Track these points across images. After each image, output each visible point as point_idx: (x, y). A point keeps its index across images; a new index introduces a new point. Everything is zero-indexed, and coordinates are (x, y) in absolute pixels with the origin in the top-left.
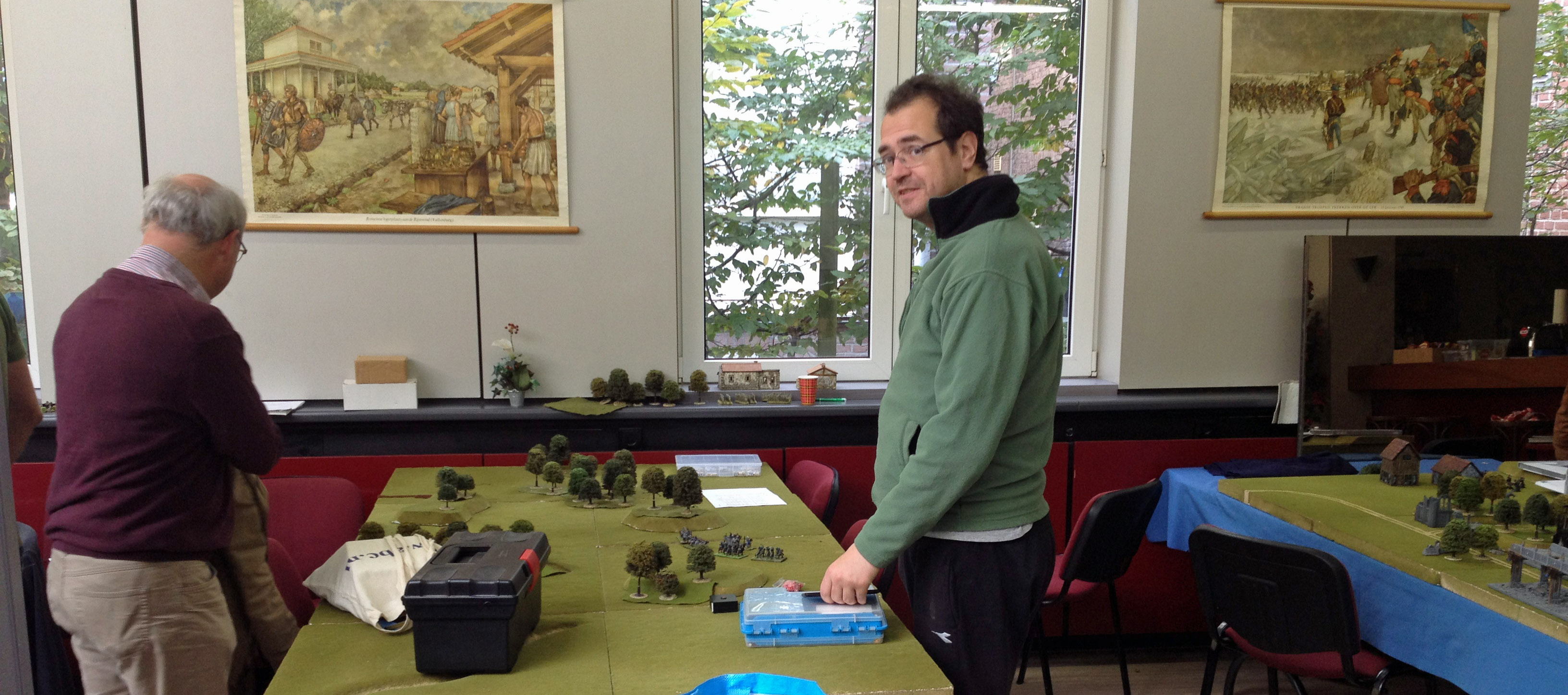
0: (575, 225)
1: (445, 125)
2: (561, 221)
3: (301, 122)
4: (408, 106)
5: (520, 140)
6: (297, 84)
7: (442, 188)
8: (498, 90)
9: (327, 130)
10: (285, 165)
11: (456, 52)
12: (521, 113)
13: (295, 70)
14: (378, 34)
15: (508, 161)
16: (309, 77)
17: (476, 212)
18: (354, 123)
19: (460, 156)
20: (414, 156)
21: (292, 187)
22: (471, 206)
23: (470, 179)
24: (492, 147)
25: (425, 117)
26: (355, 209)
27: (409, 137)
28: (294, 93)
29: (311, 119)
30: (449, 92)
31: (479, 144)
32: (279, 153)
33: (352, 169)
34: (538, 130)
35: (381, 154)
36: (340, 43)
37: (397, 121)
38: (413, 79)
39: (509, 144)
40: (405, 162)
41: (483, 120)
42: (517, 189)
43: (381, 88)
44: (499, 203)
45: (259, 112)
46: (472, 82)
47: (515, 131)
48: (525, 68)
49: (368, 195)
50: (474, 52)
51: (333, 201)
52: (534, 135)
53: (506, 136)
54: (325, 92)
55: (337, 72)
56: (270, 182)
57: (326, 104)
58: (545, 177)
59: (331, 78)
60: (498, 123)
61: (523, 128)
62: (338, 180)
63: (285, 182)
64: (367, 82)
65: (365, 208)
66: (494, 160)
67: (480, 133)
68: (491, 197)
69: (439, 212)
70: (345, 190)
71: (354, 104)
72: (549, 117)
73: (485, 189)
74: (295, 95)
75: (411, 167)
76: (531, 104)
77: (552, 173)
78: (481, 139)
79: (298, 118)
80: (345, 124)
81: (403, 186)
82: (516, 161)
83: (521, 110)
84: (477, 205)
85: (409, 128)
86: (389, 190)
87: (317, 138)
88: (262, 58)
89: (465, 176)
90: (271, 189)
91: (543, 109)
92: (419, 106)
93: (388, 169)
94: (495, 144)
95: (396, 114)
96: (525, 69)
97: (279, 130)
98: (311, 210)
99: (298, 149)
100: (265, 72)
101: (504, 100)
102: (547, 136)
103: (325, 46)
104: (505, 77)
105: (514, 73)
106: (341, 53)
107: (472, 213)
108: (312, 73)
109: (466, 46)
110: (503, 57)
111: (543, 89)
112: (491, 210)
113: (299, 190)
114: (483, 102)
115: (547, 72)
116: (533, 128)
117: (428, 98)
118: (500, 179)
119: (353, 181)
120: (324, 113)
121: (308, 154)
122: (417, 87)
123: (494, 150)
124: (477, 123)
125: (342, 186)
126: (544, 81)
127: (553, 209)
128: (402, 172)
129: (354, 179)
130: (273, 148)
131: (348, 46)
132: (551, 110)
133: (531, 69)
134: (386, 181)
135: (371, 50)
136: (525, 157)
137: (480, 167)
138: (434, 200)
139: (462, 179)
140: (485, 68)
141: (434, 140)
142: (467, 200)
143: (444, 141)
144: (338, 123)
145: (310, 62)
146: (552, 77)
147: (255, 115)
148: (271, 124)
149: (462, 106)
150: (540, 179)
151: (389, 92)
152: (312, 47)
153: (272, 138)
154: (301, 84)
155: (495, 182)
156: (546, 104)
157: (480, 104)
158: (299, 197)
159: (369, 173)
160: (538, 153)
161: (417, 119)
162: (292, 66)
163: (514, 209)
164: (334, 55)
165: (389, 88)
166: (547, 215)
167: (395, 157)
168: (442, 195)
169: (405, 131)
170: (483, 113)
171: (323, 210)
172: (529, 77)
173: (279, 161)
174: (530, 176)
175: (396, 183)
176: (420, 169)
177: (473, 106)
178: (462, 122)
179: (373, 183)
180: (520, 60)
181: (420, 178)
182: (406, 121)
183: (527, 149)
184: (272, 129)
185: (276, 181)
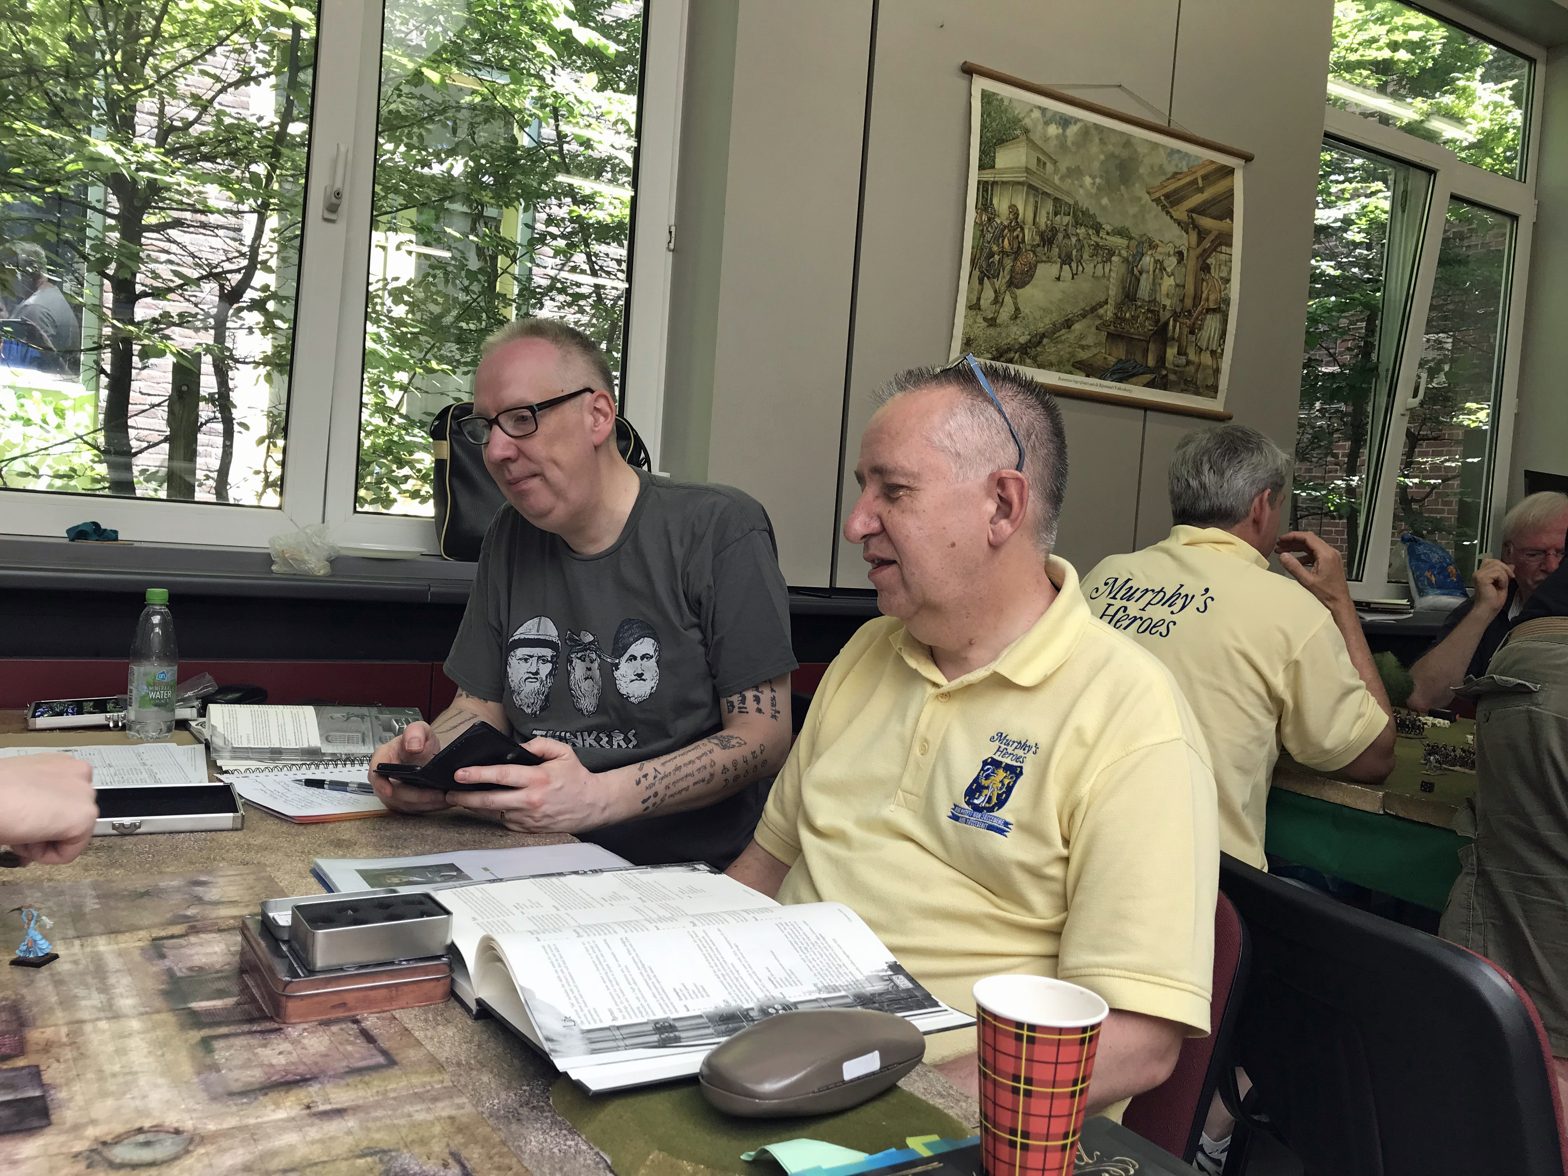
0: (1228, 411)
1: (1138, 280)
2: (1215, 405)
3: (1018, 252)
4: (1111, 253)
5: (1200, 309)
7: (1127, 352)
9: (1039, 266)
10: (996, 301)
11: (1157, 201)
12: (1203, 280)
13: (1020, 187)
14: (1096, 165)
15: (1186, 330)
16: (1031, 200)
17: (1150, 385)
18: (1063, 263)
19: (1147, 318)
20: (1108, 312)
21: (998, 329)
22: (1148, 377)
23: (1152, 346)
24: (1176, 312)
25: (1123, 269)
26: (1051, 365)
27: (1108, 289)
28: (1016, 215)
29: (1026, 250)
30: (1146, 245)
31: (1165, 307)
32: (993, 285)
33: (1055, 317)
34: (1215, 301)
35: (1082, 305)
36: (1063, 167)
37: (1100, 266)
38: (1118, 225)
39: (1189, 311)
40: (1100, 317)
41: (1171, 281)
42: (1188, 363)
43: (1092, 228)
44: (1172, 377)
45: (982, 231)
46: (1167, 237)
47: (1197, 298)
48: (1210, 232)
49: (1064, 350)
50: (1172, 204)
51: (1032, 352)
52: (1212, 306)
53: (1189, 302)
54: (1042, 220)
55: (1056, 200)
56: (980, 319)
57: (1042, 235)
58: (1213, 353)
59: (1050, 206)
60: (1184, 286)
61: (1204, 296)
62: (1041, 327)
64: (1082, 217)
65: (1059, 364)
66: (1174, 328)
68: (1166, 368)
69: (1120, 380)
70: (1045, 341)
71: (1066, 241)
72: (1225, 289)
73: (1161, 359)
74: (1017, 218)
75: (1105, 324)
76: (1212, 270)
77: (1219, 351)
78: (1167, 302)
79: (1016, 246)
80: (1055, 262)
81: (1096, 345)
82: (1192, 332)
83: (1204, 276)
84: (1153, 376)
86: (1083, 347)
87: (1029, 275)
88: (993, 167)
89: (1148, 342)
90: (980, 327)
91: (1222, 278)
92: (1120, 255)
93: (1085, 322)
94: (1178, 310)
95: (1100, 260)
96: (1208, 232)
97: (997, 257)
98: (1011, 360)
99: (1011, 283)
100: (993, 184)
101: (1191, 263)
102: (1221, 309)
103: (1049, 165)
104: (1194, 237)
105: (1202, 234)
107: (1148, 385)
108: (1035, 196)
109: (1167, 196)
110: (1194, 215)
111: (1223, 257)
112: (1162, 384)
113: (1004, 335)
114: (1174, 260)
115: (1225, 239)
116: (1212, 297)
117: (1128, 247)
119: (1054, 332)
120: (1038, 245)
121: (1019, 292)
122: (1121, 232)
123: (1176, 316)
124: (1168, 283)
125: (1043, 336)
126: (1224, 248)
128: (1097, 328)
129: (1056, 329)
130: (989, 278)
131: (1070, 172)
132: (1228, 281)
133: (1215, 233)
134: (1082, 337)
135: (1088, 180)
136: (1200, 328)
137: (1161, 335)
138: (1119, 366)
139: (1145, 344)
140: (1179, 224)
141: (1127, 296)
142: (1148, 370)
143: (1136, 299)
144: (1049, 260)
145: (1034, 181)
146: (1230, 245)
147: (979, 234)
148: (991, 248)
149: (1156, 262)
150: (1209, 354)
151: (1098, 233)
152: (1038, 164)
153: (989, 265)
155: (1171, 352)
157: (1171, 263)
158: (1003, 343)
159: (1068, 324)
160: (1211, 326)
161: (1116, 269)
162: (1019, 183)
163: (1183, 386)
164: (1056, 180)
165: (1098, 228)
166: (1207, 395)
167: (1093, 309)
168: (1127, 361)
169: (1105, 281)
170: (1173, 274)
171: (1022, 361)
172: (1213, 241)
173: (992, 295)
174: (1201, 350)
175: (1090, 341)
176: (1112, 327)
177: (1166, 264)
178: (1154, 280)
179: (1069, 336)
180: (1206, 222)
181: (1112, 337)
182: (1107, 270)
183: (1203, 320)
184: (991, 255)
185: (985, 319)
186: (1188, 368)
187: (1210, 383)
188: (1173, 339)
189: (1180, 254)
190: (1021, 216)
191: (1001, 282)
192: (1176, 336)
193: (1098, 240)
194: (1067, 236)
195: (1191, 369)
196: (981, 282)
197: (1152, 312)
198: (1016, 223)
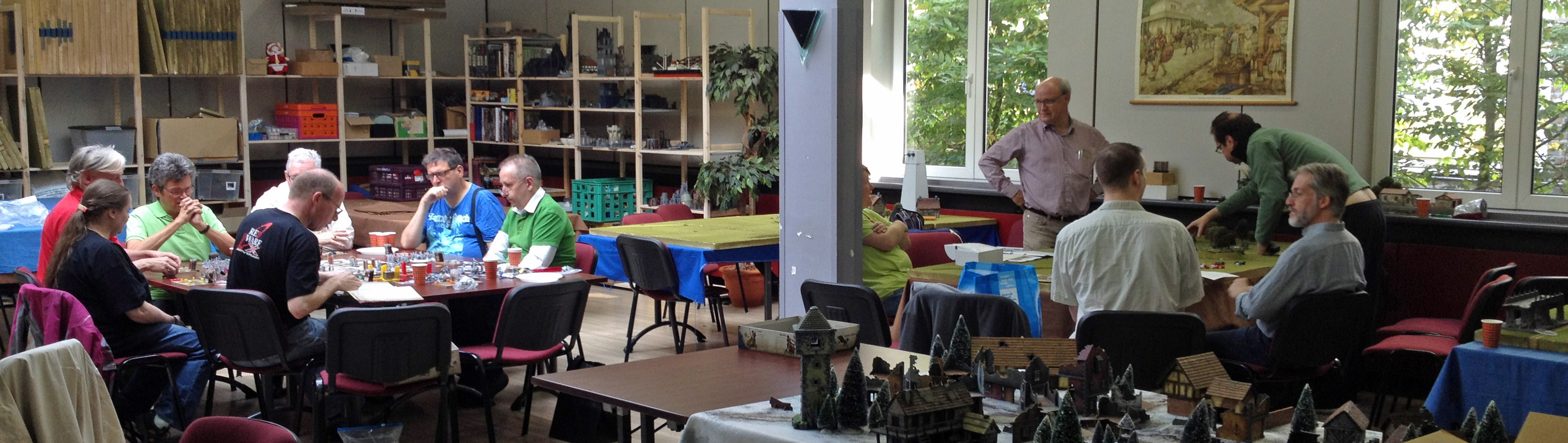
0: (1295, 100)
1: (1230, 45)
2: (1286, 98)
3: (1164, 47)
4: (1214, 36)
5: (1268, 52)
6: (1163, 27)
7: (1227, 80)
8: (1259, 25)
9: (1175, 50)
10: (1154, 70)
11: (1240, 5)
12: (1269, 37)
13: (1163, 20)
15: (1261, 64)
16: (1169, 24)
17: (1243, 93)
18: (1188, 46)
19: (1237, 62)
20: (1215, 63)
21: (1157, 81)
22: (1241, 90)
23: (1241, 75)
25: (1222, 41)
26: (1184, 93)
27: (1213, 53)
28: (1161, 32)
29: (1168, 46)
30: (1234, 28)
31: (1247, 55)
32: (1152, 64)
33: (1185, 71)
34: (1278, 47)
35: (1199, 63)
37: (1208, 44)
38: (1217, 23)
39: (1262, 55)
40: (1210, 67)
41: (1250, 42)
42: (1265, 80)
43: (1202, 27)
44: (1255, 88)
45: (1145, 43)
46: (1246, 21)
47: (1266, 48)
48: (1274, 12)
49: (1191, 85)
50: (1249, 5)
51: (1174, 88)
52: (1275, 49)
53: (1261, 50)
54: (1175, 31)
55: (1182, 20)
56: (1147, 79)
57: (1176, 37)
58: (1280, 73)
59: (1179, 23)
60: (1257, 43)
61: (1270, 46)
62: (1178, 78)
63: (1153, 79)
64: (1196, 24)
65: (1189, 92)
66: (1254, 64)
67: (1248, 49)
68: (1251, 84)
69: (1224, 94)
70: (1180, 82)
71: (1189, 37)
72: (1284, 39)
73: (1248, 80)
75: (1213, 70)
76: (1275, 32)
77: (1283, 71)
78: (1248, 53)
79: (1162, 45)
80: (1183, 47)
81: (1208, 80)
82: (1265, 64)
83: (1269, 35)
84: (1244, 89)
85: (1213, 48)
86: (1201, 82)
87: (1170, 55)
88: (1149, 15)
89: (1240, 72)
90: (1147, 82)
91: (1282, 34)
92: (1219, 36)
93: (1202, 70)
94: (1255, 55)
95: (1208, 40)
96: (1272, 13)
97: (1153, 52)
98: (1164, 94)
99: (1161, 61)
100: (1150, 22)
101: (1261, 30)
102: (1282, 50)
103: (1178, 7)
104: (1263, 17)
105: (1268, 15)
106: (1185, 10)
107: (1240, 94)
108: (1171, 21)
109: (1245, 2)
110: (1264, 7)
111: (1282, 23)
112: (1251, 92)
113: (1159, 83)
114: (1251, 31)
115: (1285, 13)
116: (1275, 45)
117: (1224, 31)
118: (1256, 75)
119: (1185, 78)
120: (1174, 42)
121: (1165, 64)
122: (1219, 26)
123: (1254, 58)
124: (1247, 44)
125: (1179, 80)
126: (1283, 18)
127: (1283, 91)
128: (1208, 72)
129: (1185, 76)
130: (1150, 61)
131: (1189, 6)
132: (1285, 35)
133: (1277, 12)
134: (1200, 77)
135: (1199, 7)
136: (1270, 62)
137: (1247, 68)
138: (1222, 87)
139: (1237, 75)
140: (1253, 13)
141: (1225, 54)
142: (1238, 87)
143: (1229, 54)
144: (1180, 47)
145: (1170, 15)
146: (1287, 16)
147: (1143, 44)
148: (1150, 49)
149: (1240, 35)
150: (1277, 74)
151: (1206, 29)
152: (1171, 8)
153: (1150, 57)
154: (1165, 28)
155: (1254, 76)
156: (1283, 31)
157: (1249, 33)
158: (1159, 86)
159: (1192, 73)
160: (1277, 59)
161: (1218, 43)
162: (1164, 18)
163: (1262, 91)
164: (1181, 12)
165: (1205, 27)
166: (1279, 94)
167: (1206, 64)
168: (1227, 84)
169: (1211, 50)
170: (1250, 38)
171: (1169, 93)
172: (1276, 17)
173: (1152, 67)
174: (1272, 72)
175: (1205, 78)
176: (1217, 70)
177: (1246, 35)
178: (1239, 43)
179: (1194, 78)
180: (1274, 8)
181: (1216, 75)
182: (1212, 44)
183: (1271, 57)
184: (1150, 51)
185: (1149, 78)
186: (1265, 83)
187: (1280, 87)
188: (1254, 69)
189: (1254, 28)
190: (1163, 33)
191: (1157, 61)
192: (1256, 68)
193: (1207, 32)
194: (1189, 34)
195: (1268, 83)
196: (1146, 63)
197: (1240, 59)
198: (1161, 35)
